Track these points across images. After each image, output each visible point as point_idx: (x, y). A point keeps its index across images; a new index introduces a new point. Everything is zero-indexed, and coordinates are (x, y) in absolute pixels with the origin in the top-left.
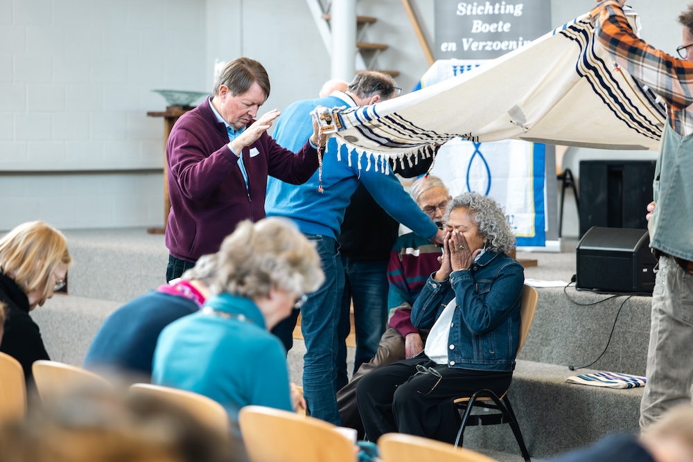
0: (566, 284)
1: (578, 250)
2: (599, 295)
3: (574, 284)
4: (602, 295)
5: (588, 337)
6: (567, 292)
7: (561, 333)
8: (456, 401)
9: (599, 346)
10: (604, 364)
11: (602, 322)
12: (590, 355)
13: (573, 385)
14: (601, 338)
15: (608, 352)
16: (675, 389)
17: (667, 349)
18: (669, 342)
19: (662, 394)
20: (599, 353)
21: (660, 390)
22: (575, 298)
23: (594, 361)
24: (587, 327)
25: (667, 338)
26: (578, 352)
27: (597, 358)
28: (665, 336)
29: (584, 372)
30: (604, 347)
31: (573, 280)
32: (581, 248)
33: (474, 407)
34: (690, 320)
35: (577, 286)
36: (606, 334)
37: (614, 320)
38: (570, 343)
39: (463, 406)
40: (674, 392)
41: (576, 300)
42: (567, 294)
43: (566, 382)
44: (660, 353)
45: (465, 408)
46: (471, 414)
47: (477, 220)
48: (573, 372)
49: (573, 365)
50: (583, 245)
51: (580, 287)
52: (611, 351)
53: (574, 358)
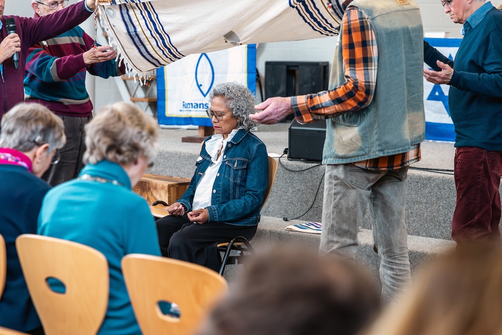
0: (280, 156)
1: (290, 129)
2: (306, 164)
3: (286, 155)
4: (309, 164)
5: (297, 196)
6: (281, 161)
7: (276, 193)
8: (218, 246)
9: (306, 202)
10: (310, 216)
11: (308, 184)
12: (299, 209)
13: (291, 232)
14: (308, 196)
15: (314, 207)
16: (347, 238)
17: (341, 207)
18: (342, 201)
19: (337, 242)
20: (306, 207)
21: (335, 239)
22: (288, 166)
23: (302, 214)
24: (297, 188)
25: (341, 199)
26: (290, 207)
27: (305, 212)
28: (339, 197)
29: (297, 222)
30: (310, 204)
31: (285, 152)
32: (292, 128)
33: (232, 251)
34: (355, 183)
35: (288, 157)
36: (313, 193)
37: (318, 183)
38: (284, 200)
39: (224, 249)
40: (346, 240)
41: (288, 168)
42: (281, 163)
43: (286, 230)
44: (336, 210)
45: (225, 251)
46: (230, 255)
47: (231, 106)
48: (287, 222)
49: (286, 217)
50: (294, 126)
51: (291, 158)
52: (316, 206)
53: (286, 212)
